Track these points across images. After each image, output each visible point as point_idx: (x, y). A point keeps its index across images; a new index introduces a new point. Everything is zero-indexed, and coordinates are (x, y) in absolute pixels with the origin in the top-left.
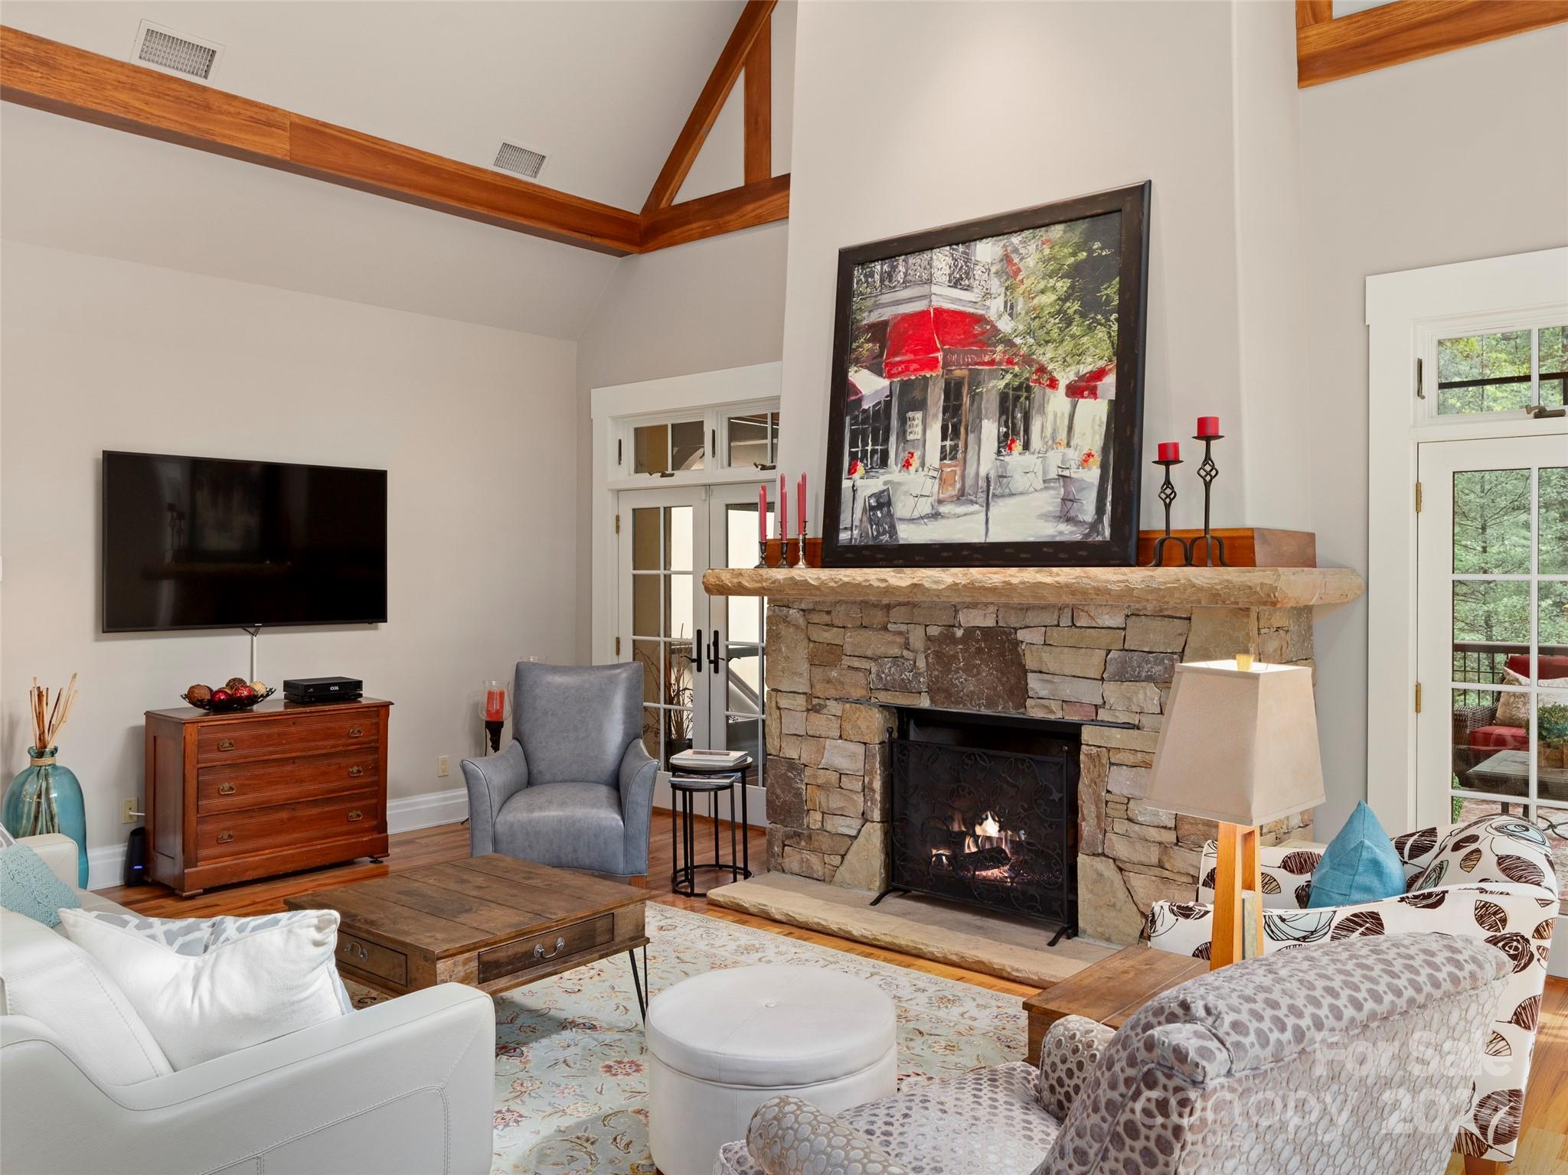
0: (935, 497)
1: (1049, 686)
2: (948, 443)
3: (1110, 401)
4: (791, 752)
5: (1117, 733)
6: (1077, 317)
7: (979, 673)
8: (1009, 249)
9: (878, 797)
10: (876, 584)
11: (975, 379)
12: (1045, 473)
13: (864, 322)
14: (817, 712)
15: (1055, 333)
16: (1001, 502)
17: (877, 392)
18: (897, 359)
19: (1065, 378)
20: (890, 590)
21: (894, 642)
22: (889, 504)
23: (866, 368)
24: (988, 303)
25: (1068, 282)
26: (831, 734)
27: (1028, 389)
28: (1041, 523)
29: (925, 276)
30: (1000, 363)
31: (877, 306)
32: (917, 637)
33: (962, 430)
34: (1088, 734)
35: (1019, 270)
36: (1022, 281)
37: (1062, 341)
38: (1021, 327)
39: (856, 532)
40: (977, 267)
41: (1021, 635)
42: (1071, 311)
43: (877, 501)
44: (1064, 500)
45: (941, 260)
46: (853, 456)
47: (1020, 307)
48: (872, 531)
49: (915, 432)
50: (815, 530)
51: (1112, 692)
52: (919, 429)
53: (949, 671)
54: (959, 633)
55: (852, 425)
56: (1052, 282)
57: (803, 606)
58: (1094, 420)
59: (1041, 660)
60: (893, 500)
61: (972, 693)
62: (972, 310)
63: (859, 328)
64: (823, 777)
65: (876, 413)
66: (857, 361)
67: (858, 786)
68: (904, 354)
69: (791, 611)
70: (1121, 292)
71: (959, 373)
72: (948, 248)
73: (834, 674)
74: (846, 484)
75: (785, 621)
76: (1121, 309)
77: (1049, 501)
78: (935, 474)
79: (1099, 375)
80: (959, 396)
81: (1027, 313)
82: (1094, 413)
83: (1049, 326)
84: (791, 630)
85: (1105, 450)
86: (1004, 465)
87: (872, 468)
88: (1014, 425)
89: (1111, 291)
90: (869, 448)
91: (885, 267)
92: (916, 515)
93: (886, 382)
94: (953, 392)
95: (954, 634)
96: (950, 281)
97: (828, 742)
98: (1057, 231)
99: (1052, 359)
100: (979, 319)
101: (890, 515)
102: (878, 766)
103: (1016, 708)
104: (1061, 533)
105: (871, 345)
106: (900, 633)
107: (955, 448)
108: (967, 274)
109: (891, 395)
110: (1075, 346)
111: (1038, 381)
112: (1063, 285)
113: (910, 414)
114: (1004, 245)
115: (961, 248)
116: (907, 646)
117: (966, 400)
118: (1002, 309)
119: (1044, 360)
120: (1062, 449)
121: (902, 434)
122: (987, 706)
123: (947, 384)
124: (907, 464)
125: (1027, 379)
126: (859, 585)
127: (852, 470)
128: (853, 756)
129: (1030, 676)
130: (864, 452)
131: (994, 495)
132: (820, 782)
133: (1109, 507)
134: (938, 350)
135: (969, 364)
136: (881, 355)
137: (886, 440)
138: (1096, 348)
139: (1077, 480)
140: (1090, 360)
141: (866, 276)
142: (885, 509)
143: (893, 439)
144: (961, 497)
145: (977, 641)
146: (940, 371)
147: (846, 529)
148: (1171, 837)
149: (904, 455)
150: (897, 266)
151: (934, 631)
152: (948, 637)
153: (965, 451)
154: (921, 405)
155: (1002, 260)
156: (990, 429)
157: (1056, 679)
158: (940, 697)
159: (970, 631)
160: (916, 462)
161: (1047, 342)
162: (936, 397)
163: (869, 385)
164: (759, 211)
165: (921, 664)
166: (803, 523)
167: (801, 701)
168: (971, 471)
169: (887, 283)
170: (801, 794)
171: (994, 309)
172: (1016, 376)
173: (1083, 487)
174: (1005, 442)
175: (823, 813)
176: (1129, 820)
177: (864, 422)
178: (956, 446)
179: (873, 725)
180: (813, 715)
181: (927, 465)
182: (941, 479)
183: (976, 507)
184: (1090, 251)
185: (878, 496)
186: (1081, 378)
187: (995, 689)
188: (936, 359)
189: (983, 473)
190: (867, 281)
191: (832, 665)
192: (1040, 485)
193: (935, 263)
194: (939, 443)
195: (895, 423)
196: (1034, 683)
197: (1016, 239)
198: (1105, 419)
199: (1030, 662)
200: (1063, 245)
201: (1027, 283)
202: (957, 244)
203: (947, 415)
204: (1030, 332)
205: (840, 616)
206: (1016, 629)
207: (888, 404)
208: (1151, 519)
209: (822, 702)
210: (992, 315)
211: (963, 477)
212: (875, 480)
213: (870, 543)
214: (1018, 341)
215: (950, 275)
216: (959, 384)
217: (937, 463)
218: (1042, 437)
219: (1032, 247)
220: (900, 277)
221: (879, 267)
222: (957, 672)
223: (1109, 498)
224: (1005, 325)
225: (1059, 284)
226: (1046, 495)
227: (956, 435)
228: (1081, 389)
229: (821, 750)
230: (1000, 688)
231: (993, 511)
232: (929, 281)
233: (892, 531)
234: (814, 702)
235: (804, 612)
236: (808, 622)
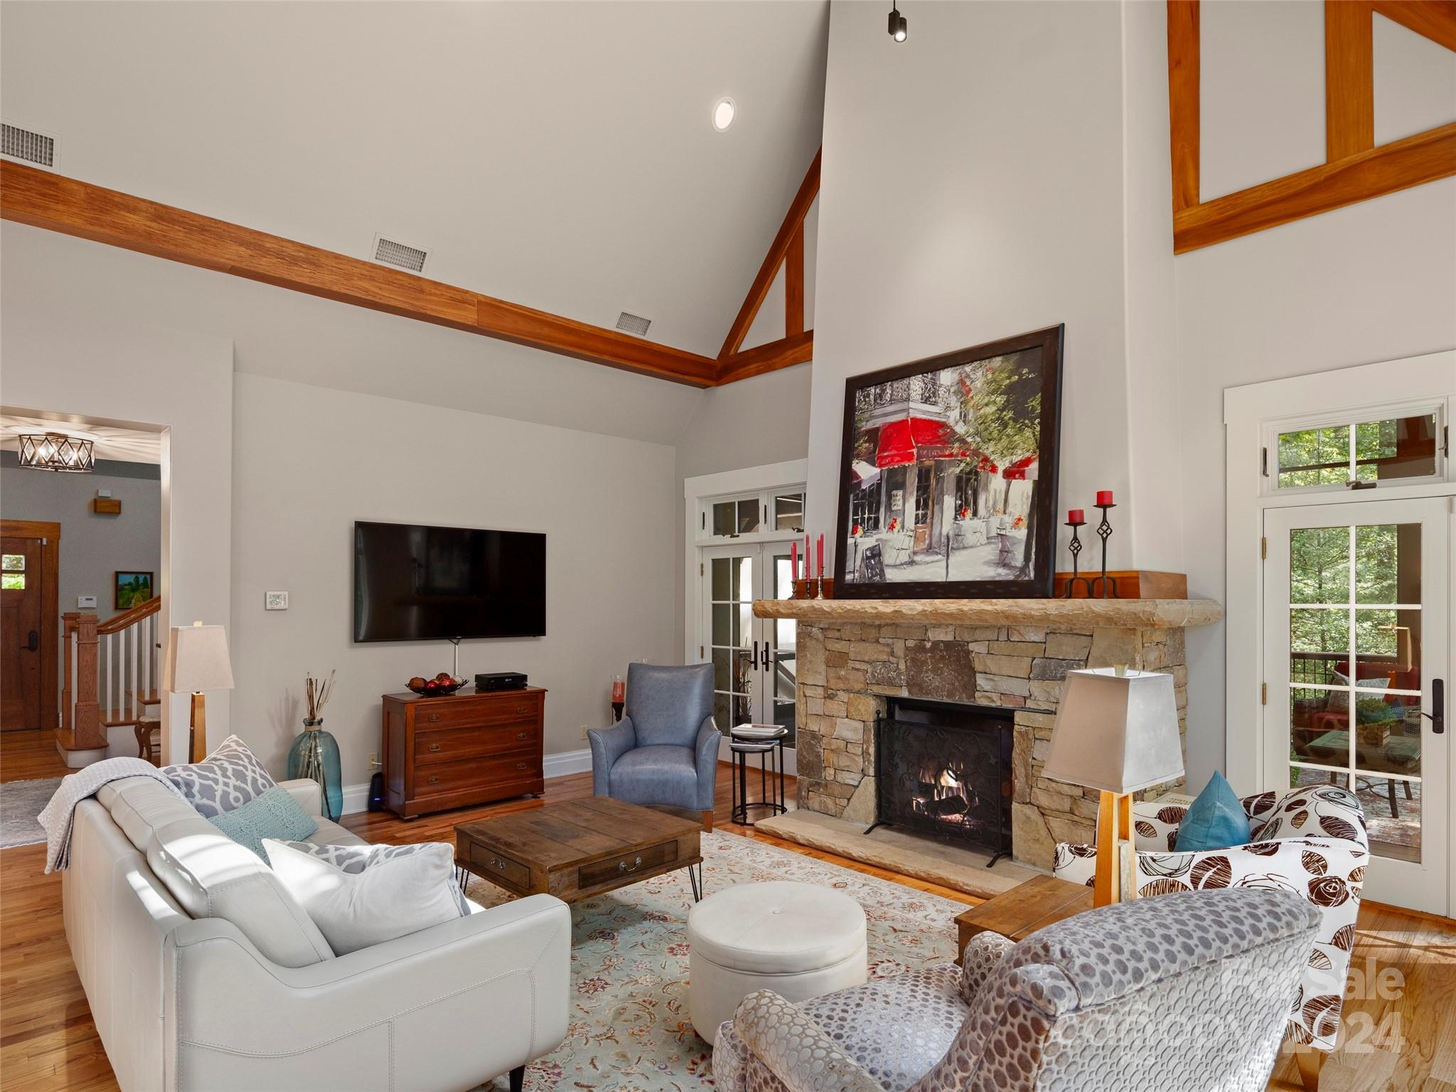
0: (911, 550)
1: (992, 683)
2: (920, 512)
3: (1034, 481)
4: (814, 727)
5: (1040, 717)
6: (1011, 422)
7: (942, 673)
8: (963, 375)
9: (872, 759)
10: (869, 610)
11: (939, 467)
12: (988, 532)
13: (863, 429)
14: (831, 699)
15: (995, 434)
16: (957, 553)
17: (871, 477)
18: (886, 454)
19: (1002, 465)
20: (879, 615)
21: (884, 651)
22: (879, 555)
23: (864, 460)
24: (948, 413)
25: (1005, 397)
26: (840, 714)
27: (977, 473)
28: (986, 568)
29: (905, 396)
30: (957, 456)
31: (872, 417)
32: (899, 647)
33: (930, 503)
34: (1019, 717)
35: (970, 390)
36: (972, 398)
37: (1000, 439)
38: (971, 430)
39: (857, 575)
40: (941, 389)
41: (971, 647)
42: (1006, 418)
43: (872, 553)
44: (1001, 551)
45: (916, 384)
46: (855, 522)
47: (970, 416)
48: (868, 574)
49: (898, 504)
50: (829, 573)
51: (1036, 687)
52: (900, 503)
53: (922, 671)
54: (928, 645)
55: (854, 500)
56: (994, 398)
57: (821, 626)
58: (1023, 494)
59: (985, 665)
60: (883, 552)
61: (937, 687)
62: (937, 419)
63: (859, 433)
64: (835, 744)
65: (871, 492)
66: (858, 456)
67: (859, 751)
68: (891, 450)
69: (814, 629)
70: (1042, 404)
71: (927, 463)
72: (921, 376)
73: (843, 673)
74: (850, 541)
75: (809, 636)
76: (1041, 416)
77: (991, 552)
78: (911, 534)
79: (1026, 462)
80: (928, 479)
81: (976, 420)
82: (1023, 489)
83: (991, 429)
84: (814, 642)
85: (1030, 515)
86: (959, 527)
87: (868, 530)
88: (966, 499)
89: (1035, 403)
90: (866, 516)
91: (878, 390)
92: (898, 562)
93: (878, 470)
94: (924, 476)
95: (925, 646)
96: (922, 399)
97: (838, 719)
98: (997, 362)
99: (993, 452)
100: (942, 425)
101: (880, 563)
102: (872, 737)
103: (969, 698)
104: (999, 575)
105: (867, 444)
106: (888, 645)
107: (925, 516)
108: (934, 393)
109: (881, 479)
110: (1010, 442)
111: (983, 468)
112: (1001, 400)
113: (894, 492)
114: (960, 373)
115: (930, 375)
116: (892, 653)
117: (933, 482)
118: (958, 417)
119: (987, 452)
120: (1000, 515)
121: (889, 506)
122: (948, 696)
123: (920, 470)
124: (892, 527)
125: (976, 466)
126: (858, 611)
127: (854, 531)
128: (855, 730)
129: (978, 675)
130: (863, 519)
131: (952, 548)
132: (833, 747)
133: (1033, 556)
134: (914, 448)
135: (935, 457)
136: (874, 451)
137: (878, 511)
138: (1024, 443)
139: (1011, 537)
140: (1020, 452)
141: (864, 397)
142: (877, 558)
143: (882, 510)
144: (930, 550)
145: (941, 651)
146: (915, 462)
147: (850, 572)
148: (1079, 792)
149: (890, 521)
150: (885, 389)
151: (911, 643)
152: (920, 648)
153: (932, 518)
154: (902, 486)
155: (958, 383)
156: (950, 502)
157: (996, 678)
158: (915, 690)
159: (936, 644)
160: (898, 526)
161: (990, 440)
162: (912, 480)
163: (866, 472)
164: (795, 355)
165: (902, 667)
166: (821, 567)
167: (820, 691)
168: (936, 531)
169: (878, 401)
170: (820, 756)
171: (953, 417)
172: (967, 464)
173: (1015, 541)
174: (960, 511)
175: (835, 769)
177: (862, 498)
178: (926, 514)
179: (869, 708)
180: (828, 701)
181: (906, 527)
182: (915, 537)
183: (940, 557)
184: (1021, 375)
185: (872, 549)
186: (1014, 465)
187: (953, 684)
188: (912, 454)
189: (944, 532)
190: (865, 400)
191: (842, 667)
192: (984, 541)
193: (912, 387)
194: (914, 512)
195: (883, 498)
196: (980, 680)
197: (968, 368)
198: (1030, 494)
199: (978, 666)
200: (1001, 371)
201: (976, 399)
202: (927, 373)
203: (920, 492)
204: (977, 433)
205: (847, 632)
206: (968, 643)
207: (879, 485)
208: (1064, 565)
209: (834, 692)
210: (951, 422)
211: (931, 536)
212: (870, 538)
213: (867, 582)
214: (969, 440)
215: (922, 395)
216: (928, 471)
217: (912, 526)
218: (986, 507)
219: (979, 374)
220: (888, 397)
221: (873, 390)
222: (926, 672)
223: (1034, 550)
224: (960, 429)
225: (998, 399)
226: (988, 548)
227: (926, 506)
228: (1014, 472)
229: (834, 726)
230: (957, 684)
231: (952, 559)
232: (908, 400)
233: (882, 573)
234: (829, 692)
235: (822, 630)
236: (825, 637)
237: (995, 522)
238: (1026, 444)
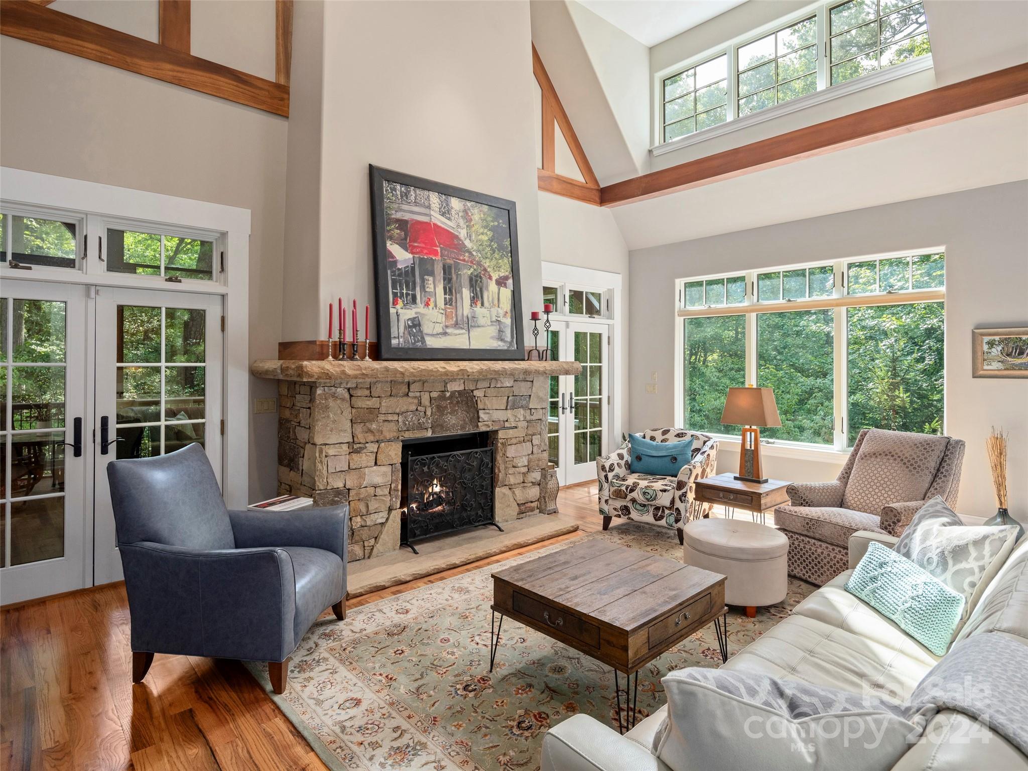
0: (444, 324)
1: (487, 415)
2: (448, 297)
3: (512, 291)
5: (511, 431)
6: (497, 250)
7: (458, 414)
8: (466, 207)
9: (400, 493)
11: (457, 267)
12: (491, 318)
13: (393, 217)
14: (360, 452)
15: (489, 255)
16: (475, 329)
17: (405, 260)
18: (416, 244)
19: (495, 276)
21: (412, 403)
22: (419, 325)
23: (397, 244)
24: (459, 230)
26: (369, 464)
27: (481, 277)
28: (492, 341)
29: (426, 203)
30: (467, 262)
31: (401, 210)
32: (426, 399)
33: (454, 291)
34: (501, 434)
35: (472, 219)
36: (473, 225)
37: (492, 259)
38: (475, 248)
39: (401, 340)
40: (452, 210)
41: (476, 393)
42: (494, 247)
43: (412, 323)
45: (434, 199)
46: (395, 295)
47: (473, 237)
48: (411, 340)
49: (430, 288)
51: (509, 414)
52: (432, 286)
53: (443, 415)
54: (448, 394)
55: (392, 276)
56: (486, 231)
57: (349, 386)
58: (507, 298)
59: (485, 404)
60: (421, 323)
61: (454, 424)
62: (452, 231)
63: (389, 219)
64: (363, 493)
65: (407, 272)
66: (391, 238)
67: (387, 491)
68: (419, 243)
69: (339, 390)
70: (511, 245)
71: (449, 261)
72: (437, 193)
73: (374, 426)
74: (392, 311)
76: (511, 252)
77: (493, 331)
78: (442, 312)
79: (506, 278)
80: (450, 274)
81: (477, 241)
82: (506, 293)
83: (486, 251)
84: (339, 402)
86: (474, 312)
87: (407, 304)
88: (476, 293)
89: (507, 243)
90: (405, 292)
91: (403, 189)
92: (435, 332)
93: (411, 256)
94: (447, 270)
95: (445, 395)
96: (439, 211)
97: (367, 470)
98: (485, 208)
99: (489, 267)
100: (456, 237)
101: (421, 332)
103: (474, 427)
104: (499, 346)
105: (399, 231)
106: (415, 397)
107: (451, 300)
108: (448, 211)
109: (414, 263)
110: (497, 263)
111: (484, 275)
112: (490, 234)
113: (426, 277)
114: (464, 204)
115: (443, 196)
116: (421, 404)
117: (454, 277)
118: (466, 235)
119: (486, 265)
120: (497, 308)
121: (423, 288)
122: (461, 429)
123: (444, 266)
124: (427, 305)
125: (480, 273)
128: (385, 473)
129: (480, 411)
130: (402, 294)
131: (471, 326)
132: (362, 496)
134: (437, 246)
136: (406, 239)
137: (414, 289)
140: (503, 271)
141: (390, 188)
142: (418, 328)
143: (418, 289)
144: (456, 325)
145: (457, 398)
146: (440, 258)
147: (395, 337)
148: (526, 469)
149: (425, 299)
150: (409, 191)
151: (435, 395)
152: (442, 397)
153: (456, 302)
154: (432, 274)
155: (463, 211)
156: (466, 293)
157: (491, 412)
158: (437, 429)
159: (453, 393)
160: (432, 304)
161: (486, 258)
162: (439, 271)
163: (401, 256)
164: (179, 75)
165: (429, 413)
167: (345, 447)
168: (460, 312)
169: (404, 198)
171: (463, 234)
172: (475, 270)
174: (473, 300)
175: (362, 515)
176: (514, 467)
177: (400, 275)
179: (395, 453)
180: (354, 455)
181: (438, 306)
182: (446, 315)
183: (464, 331)
184: (498, 222)
185: (413, 320)
186: (501, 278)
187: (464, 420)
188: (437, 250)
189: (465, 314)
190: (391, 192)
191: (371, 421)
192: (490, 324)
193: (431, 198)
194: (443, 296)
195: (418, 280)
196: (481, 414)
197: (469, 204)
198: (511, 298)
199: (480, 406)
201: (476, 227)
202: (441, 193)
203: (446, 282)
204: (479, 251)
205: (376, 391)
206: (472, 391)
207: (413, 269)
208: (529, 341)
209: (363, 445)
210: (462, 237)
211: (456, 315)
212: (410, 311)
213: (411, 347)
214: (474, 253)
215: (440, 209)
217: (443, 307)
218: (489, 301)
219: (476, 211)
220: (413, 198)
221: (398, 186)
222: (447, 415)
224: (468, 243)
225: (488, 233)
227: (451, 293)
228: (501, 282)
229: (362, 477)
230: (467, 419)
231: (472, 334)
232: (429, 207)
233: (423, 340)
234: (355, 447)
235: (349, 390)
236: (351, 396)
237: (494, 311)
238: (505, 268)
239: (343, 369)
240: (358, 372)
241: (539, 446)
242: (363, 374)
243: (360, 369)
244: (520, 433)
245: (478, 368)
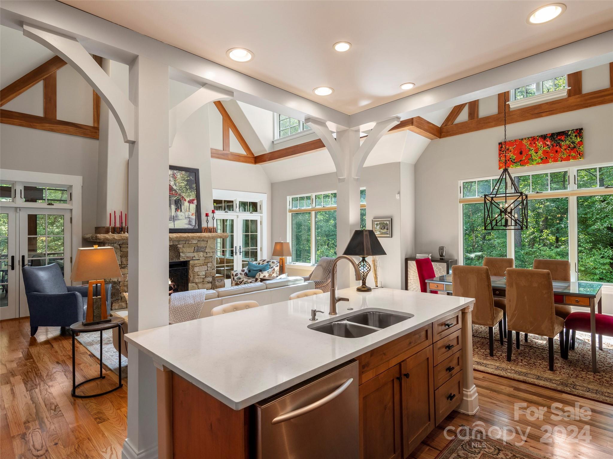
1: (184, 255)
3: (195, 205)
4: (115, 280)
5: (195, 261)
6: (189, 189)
12: (185, 216)
14: (124, 268)
15: (185, 191)
16: (177, 221)
19: (188, 199)
24: (170, 182)
27: (180, 200)
28: (185, 225)
30: (174, 194)
34: (191, 262)
35: (176, 177)
37: (186, 193)
38: (178, 189)
41: (178, 246)
42: (187, 188)
44: (189, 221)
47: (177, 184)
51: (195, 254)
56: (183, 181)
57: (119, 243)
58: (193, 208)
59: (183, 250)
70: (196, 187)
76: (196, 190)
77: (186, 221)
79: (193, 200)
82: (193, 206)
83: (183, 189)
85: (196, 213)
86: (177, 214)
88: (178, 207)
89: (194, 186)
98: (183, 172)
99: (184, 196)
103: (177, 260)
104: (189, 227)
110: (189, 194)
111: (182, 199)
112: (186, 183)
114: (173, 172)
120: (188, 212)
122: (171, 260)
125: (180, 198)
131: (175, 220)
132: (125, 285)
133: (197, 223)
148: (205, 276)
155: (173, 174)
157: (186, 253)
161: (183, 192)
164: (52, 128)
170: (118, 289)
171: (172, 183)
172: (178, 197)
173: (192, 219)
174: (176, 210)
176: (198, 275)
183: (172, 221)
184: (190, 178)
186: (190, 200)
187: (173, 257)
192: (184, 218)
196: (181, 254)
197: (175, 171)
198: (195, 208)
199: (181, 251)
200: (185, 175)
201: (178, 180)
204: (180, 190)
206: (177, 245)
208: (204, 225)
210: (172, 185)
214: (177, 191)
218: (184, 210)
219: (179, 174)
223: (197, 221)
224: (174, 187)
225: (185, 182)
226: (185, 220)
228: (191, 202)
230: (174, 256)
231: (175, 223)
234: (122, 266)
235: (119, 245)
236: (120, 247)
237: (187, 214)
238: (193, 196)
239: (114, 237)
240: (121, 238)
241: (211, 267)
242: (123, 239)
243: (121, 237)
244: (201, 262)
245: (175, 236)
